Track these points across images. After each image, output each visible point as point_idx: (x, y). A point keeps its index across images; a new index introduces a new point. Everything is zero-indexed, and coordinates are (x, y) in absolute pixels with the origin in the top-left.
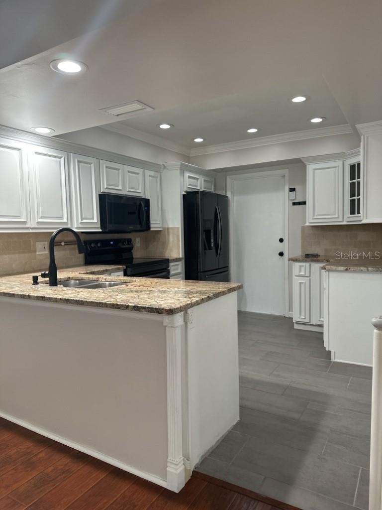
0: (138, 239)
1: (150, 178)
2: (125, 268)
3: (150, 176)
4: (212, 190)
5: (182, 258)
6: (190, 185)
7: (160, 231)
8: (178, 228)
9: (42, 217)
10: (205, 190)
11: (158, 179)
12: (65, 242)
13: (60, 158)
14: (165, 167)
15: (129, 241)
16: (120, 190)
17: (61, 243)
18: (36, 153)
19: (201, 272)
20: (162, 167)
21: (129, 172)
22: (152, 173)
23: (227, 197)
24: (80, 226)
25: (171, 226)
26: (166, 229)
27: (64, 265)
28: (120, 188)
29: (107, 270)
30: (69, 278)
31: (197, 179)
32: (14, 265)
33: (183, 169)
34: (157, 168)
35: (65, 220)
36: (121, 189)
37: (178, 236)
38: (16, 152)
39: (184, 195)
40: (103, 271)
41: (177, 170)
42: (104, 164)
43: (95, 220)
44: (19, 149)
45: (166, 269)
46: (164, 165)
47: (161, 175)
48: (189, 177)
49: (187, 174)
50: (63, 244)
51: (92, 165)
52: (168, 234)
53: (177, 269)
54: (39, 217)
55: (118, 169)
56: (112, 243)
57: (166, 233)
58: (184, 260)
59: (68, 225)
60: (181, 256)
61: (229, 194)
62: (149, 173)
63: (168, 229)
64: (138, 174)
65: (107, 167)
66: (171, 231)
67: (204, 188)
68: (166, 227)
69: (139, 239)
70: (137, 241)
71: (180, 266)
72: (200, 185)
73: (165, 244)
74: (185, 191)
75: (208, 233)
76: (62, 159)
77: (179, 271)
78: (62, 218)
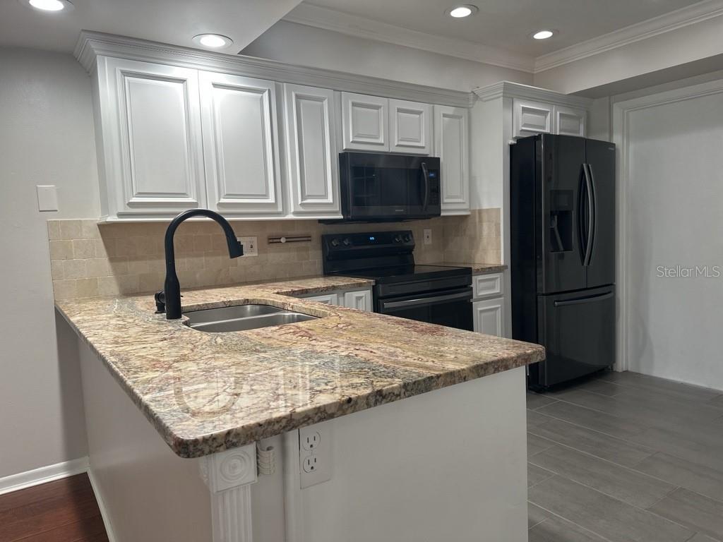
0: (428, 232)
1: (446, 119)
2: (374, 284)
3: (445, 115)
4: (581, 134)
5: (505, 267)
6: (525, 125)
7: (466, 216)
8: (499, 209)
9: (229, 196)
10: (563, 133)
11: (464, 121)
12: (286, 238)
13: (262, 92)
14: (476, 97)
15: (407, 235)
16: (382, 144)
17: (280, 238)
18: (215, 85)
19: (543, 295)
20: (471, 96)
21: (399, 110)
22: (450, 110)
23: (614, 145)
24: (301, 209)
25: (485, 206)
26: (477, 212)
27: (288, 276)
28: (381, 140)
29: (334, 288)
30: (248, 300)
31: (544, 113)
32: (198, 276)
33: (510, 96)
34: (462, 101)
35: (271, 200)
36: (383, 142)
37: (498, 225)
38: (179, 86)
39: (512, 146)
40: (327, 289)
41: (499, 97)
42: (349, 99)
43: (330, 200)
44: (182, 81)
45: (466, 286)
46: (473, 92)
47: (469, 114)
48: (524, 110)
49: (519, 105)
50: (283, 240)
51: (326, 103)
52: (481, 221)
53: (493, 287)
54: (222, 195)
55: (378, 108)
56: (372, 238)
57: (477, 220)
58: (509, 271)
59: (277, 208)
60: (502, 263)
61: (617, 139)
62: (441, 110)
63: (480, 211)
64: (419, 113)
65: (354, 104)
66: (485, 217)
67: (560, 130)
68: (478, 208)
69: (430, 231)
70: (426, 235)
71: (498, 282)
72: (551, 123)
73: (474, 240)
74: (514, 139)
75: (563, 216)
76: (266, 95)
77: (497, 290)
78: (266, 196)
